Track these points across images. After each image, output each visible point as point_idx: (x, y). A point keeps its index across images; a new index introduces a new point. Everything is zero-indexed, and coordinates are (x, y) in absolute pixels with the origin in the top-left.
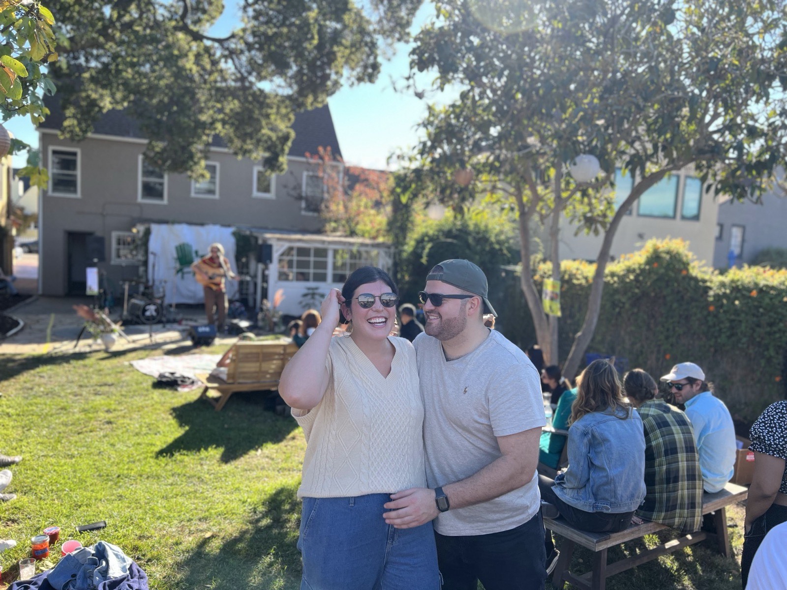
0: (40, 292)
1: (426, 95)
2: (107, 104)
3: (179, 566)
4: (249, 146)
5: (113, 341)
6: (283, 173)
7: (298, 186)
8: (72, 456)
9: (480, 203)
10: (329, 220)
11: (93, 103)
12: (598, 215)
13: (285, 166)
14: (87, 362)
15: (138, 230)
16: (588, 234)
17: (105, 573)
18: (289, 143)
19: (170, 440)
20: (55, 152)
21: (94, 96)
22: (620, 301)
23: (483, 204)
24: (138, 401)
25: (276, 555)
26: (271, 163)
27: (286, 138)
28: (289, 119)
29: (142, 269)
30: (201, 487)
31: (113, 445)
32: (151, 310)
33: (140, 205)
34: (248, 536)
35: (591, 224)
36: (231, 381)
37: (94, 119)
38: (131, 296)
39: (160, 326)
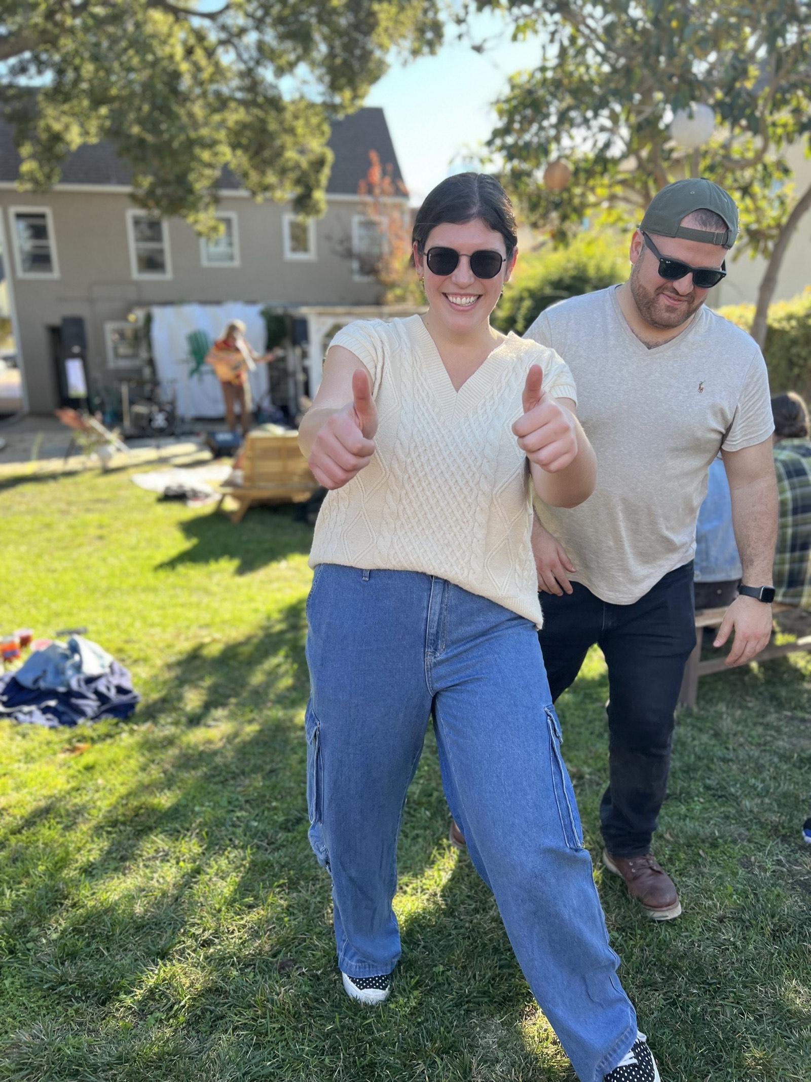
0: (26, 409)
1: (487, 45)
2: (74, 137)
3: (169, 667)
4: (271, 178)
5: (110, 456)
6: (322, 216)
7: (348, 238)
8: (54, 571)
9: (591, 226)
10: (392, 285)
11: (57, 138)
12: (769, 227)
13: (323, 206)
14: (78, 479)
15: (136, 316)
16: (753, 258)
17: (78, 668)
18: (326, 172)
19: (174, 552)
20: (20, 216)
21: (57, 127)
22: (799, 356)
23: (597, 228)
24: (137, 516)
25: (286, 657)
26: (303, 203)
27: (320, 163)
28: (323, 133)
29: (147, 371)
30: (206, 600)
31: (104, 560)
32: (160, 420)
33: (137, 284)
34: (255, 641)
35: (758, 241)
36: (248, 484)
37: (59, 158)
38: (132, 403)
39: (171, 440)
